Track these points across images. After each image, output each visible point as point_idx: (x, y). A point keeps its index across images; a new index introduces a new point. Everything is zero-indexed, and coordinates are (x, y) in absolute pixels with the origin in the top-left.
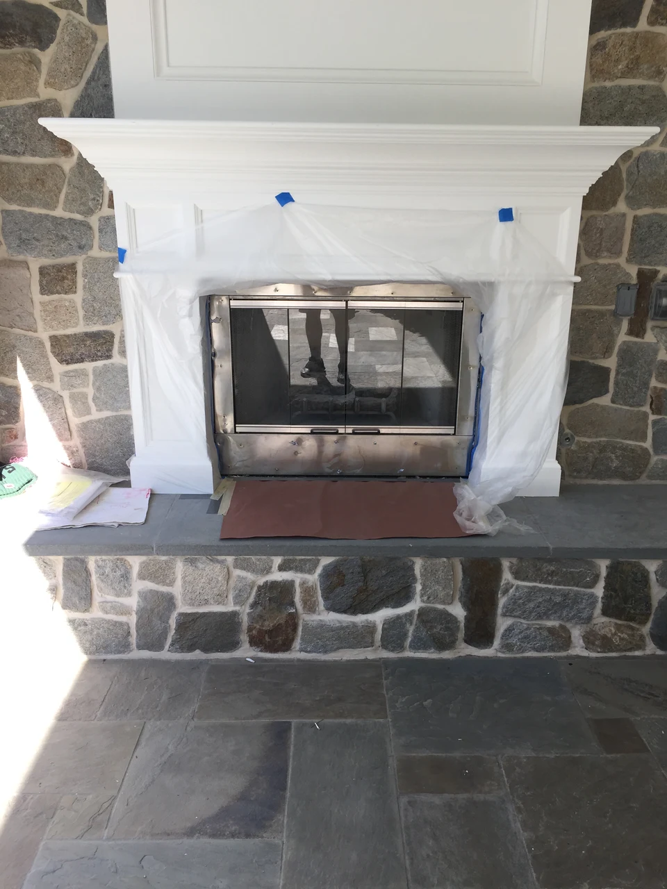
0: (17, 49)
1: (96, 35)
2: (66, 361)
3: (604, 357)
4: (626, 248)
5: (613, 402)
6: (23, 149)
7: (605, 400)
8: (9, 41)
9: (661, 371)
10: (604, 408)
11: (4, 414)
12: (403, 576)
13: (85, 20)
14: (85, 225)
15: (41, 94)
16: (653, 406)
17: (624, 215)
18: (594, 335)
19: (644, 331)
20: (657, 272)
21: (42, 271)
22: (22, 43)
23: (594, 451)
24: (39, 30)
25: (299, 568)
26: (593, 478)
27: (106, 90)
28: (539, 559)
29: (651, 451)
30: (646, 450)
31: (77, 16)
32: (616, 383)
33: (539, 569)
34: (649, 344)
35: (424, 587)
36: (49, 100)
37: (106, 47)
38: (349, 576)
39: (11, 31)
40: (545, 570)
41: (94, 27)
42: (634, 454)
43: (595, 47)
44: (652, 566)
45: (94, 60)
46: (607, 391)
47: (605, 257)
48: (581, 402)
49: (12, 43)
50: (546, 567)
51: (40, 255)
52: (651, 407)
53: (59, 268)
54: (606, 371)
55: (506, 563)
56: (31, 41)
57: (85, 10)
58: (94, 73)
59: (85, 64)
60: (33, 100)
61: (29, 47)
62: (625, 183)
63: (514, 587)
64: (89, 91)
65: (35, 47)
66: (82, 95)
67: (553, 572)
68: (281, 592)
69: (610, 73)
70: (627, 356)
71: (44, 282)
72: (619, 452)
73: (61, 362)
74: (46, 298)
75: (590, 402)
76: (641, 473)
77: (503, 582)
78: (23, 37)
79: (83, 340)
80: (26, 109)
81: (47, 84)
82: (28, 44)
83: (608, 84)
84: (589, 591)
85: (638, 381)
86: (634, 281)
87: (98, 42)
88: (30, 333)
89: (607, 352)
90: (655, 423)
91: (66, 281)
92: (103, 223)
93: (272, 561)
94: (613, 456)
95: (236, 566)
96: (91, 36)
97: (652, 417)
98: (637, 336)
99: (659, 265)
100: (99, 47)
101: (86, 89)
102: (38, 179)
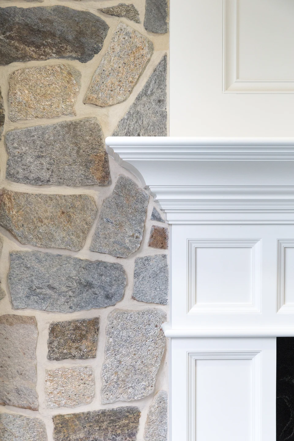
0: (54, 62)
1: (152, 45)
6: (48, 176)
8: (44, 51)
13: (140, 28)
14: (117, 268)
15: (78, 112)
21: (54, 329)
22: (60, 54)
24: (83, 40)
27: (160, 106)
31: (132, 23)
36: (87, 120)
37: (165, 58)
39: (49, 40)
41: (151, 37)
45: (148, 72)
49: (48, 54)
51: (52, 308)
53: (77, 326)
56: (72, 51)
57: (142, 17)
58: (147, 87)
59: (137, 77)
60: (69, 119)
61: (68, 58)
64: (138, 108)
65: (75, 58)
66: (129, 112)
71: (55, 344)
74: (56, 365)
78: (63, 47)
79: (97, 421)
80: (59, 128)
81: (87, 101)
82: (68, 54)
87: (155, 52)
88: (27, 413)
91: (84, 341)
92: (140, 265)
96: (147, 45)
100: (157, 58)
101: (135, 105)
102: (63, 213)
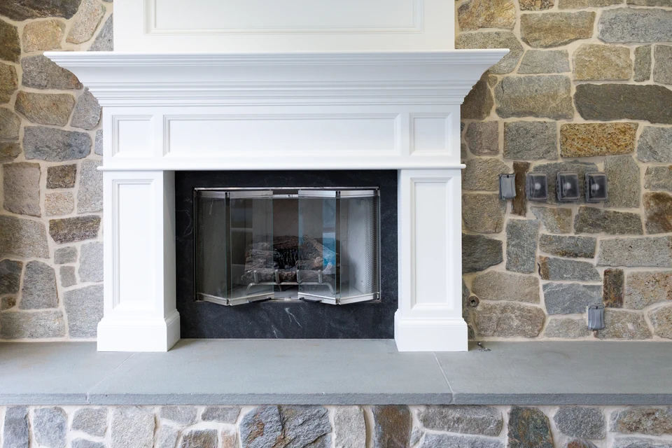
0: (49, 19)
1: (105, 8)
2: (60, 239)
3: (495, 232)
4: (501, 147)
5: (508, 269)
6: (46, 84)
7: (501, 268)
8: (44, 12)
9: (543, 242)
10: (500, 275)
11: (6, 284)
12: (319, 425)
14: (86, 136)
15: (63, 47)
16: (541, 273)
17: (496, 122)
18: (486, 215)
19: (525, 211)
20: (528, 165)
21: (50, 171)
22: (53, 14)
23: (497, 312)
24: (66, 6)
25: (221, 418)
26: (499, 336)
27: (110, 43)
28: (444, 406)
29: (545, 311)
30: (540, 311)
32: (509, 253)
33: (445, 417)
34: (530, 222)
35: (339, 435)
37: (112, 15)
38: (268, 425)
39: (47, 6)
40: (450, 417)
41: (105, 4)
42: (530, 314)
43: (460, 8)
44: (551, 413)
45: (103, 23)
46: (501, 261)
47: (485, 154)
48: (481, 270)
49: (47, 14)
50: (452, 414)
51: (49, 158)
52: (540, 274)
53: (63, 169)
54: (499, 244)
55: (415, 412)
56: (60, 13)
58: (102, 32)
59: (95, 26)
61: (58, 16)
62: (494, 100)
63: (424, 436)
64: (97, 45)
65: (62, 17)
67: (458, 419)
68: (204, 442)
69: (473, 24)
70: (514, 230)
71: (51, 179)
72: (518, 313)
73: (56, 240)
74: (51, 192)
75: (489, 270)
76: (539, 331)
77: (414, 430)
78: (54, 10)
79: (75, 223)
81: (68, 41)
82: (57, 14)
83: (473, 32)
84: (494, 438)
85: (526, 251)
86: (512, 172)
87: (106, 12)
88: (34, 219)
89: (497, 228)
90: (545, 287)
91: (67, 178)
92: (99, 134)
93: (196, 410)
94: (513, 316)
95: (163, 416)
96: (102, 8)
97: (542, 282)
98: (520, 214)
99: (529, 159)
100: (107, 16)
102: (54, 104)
